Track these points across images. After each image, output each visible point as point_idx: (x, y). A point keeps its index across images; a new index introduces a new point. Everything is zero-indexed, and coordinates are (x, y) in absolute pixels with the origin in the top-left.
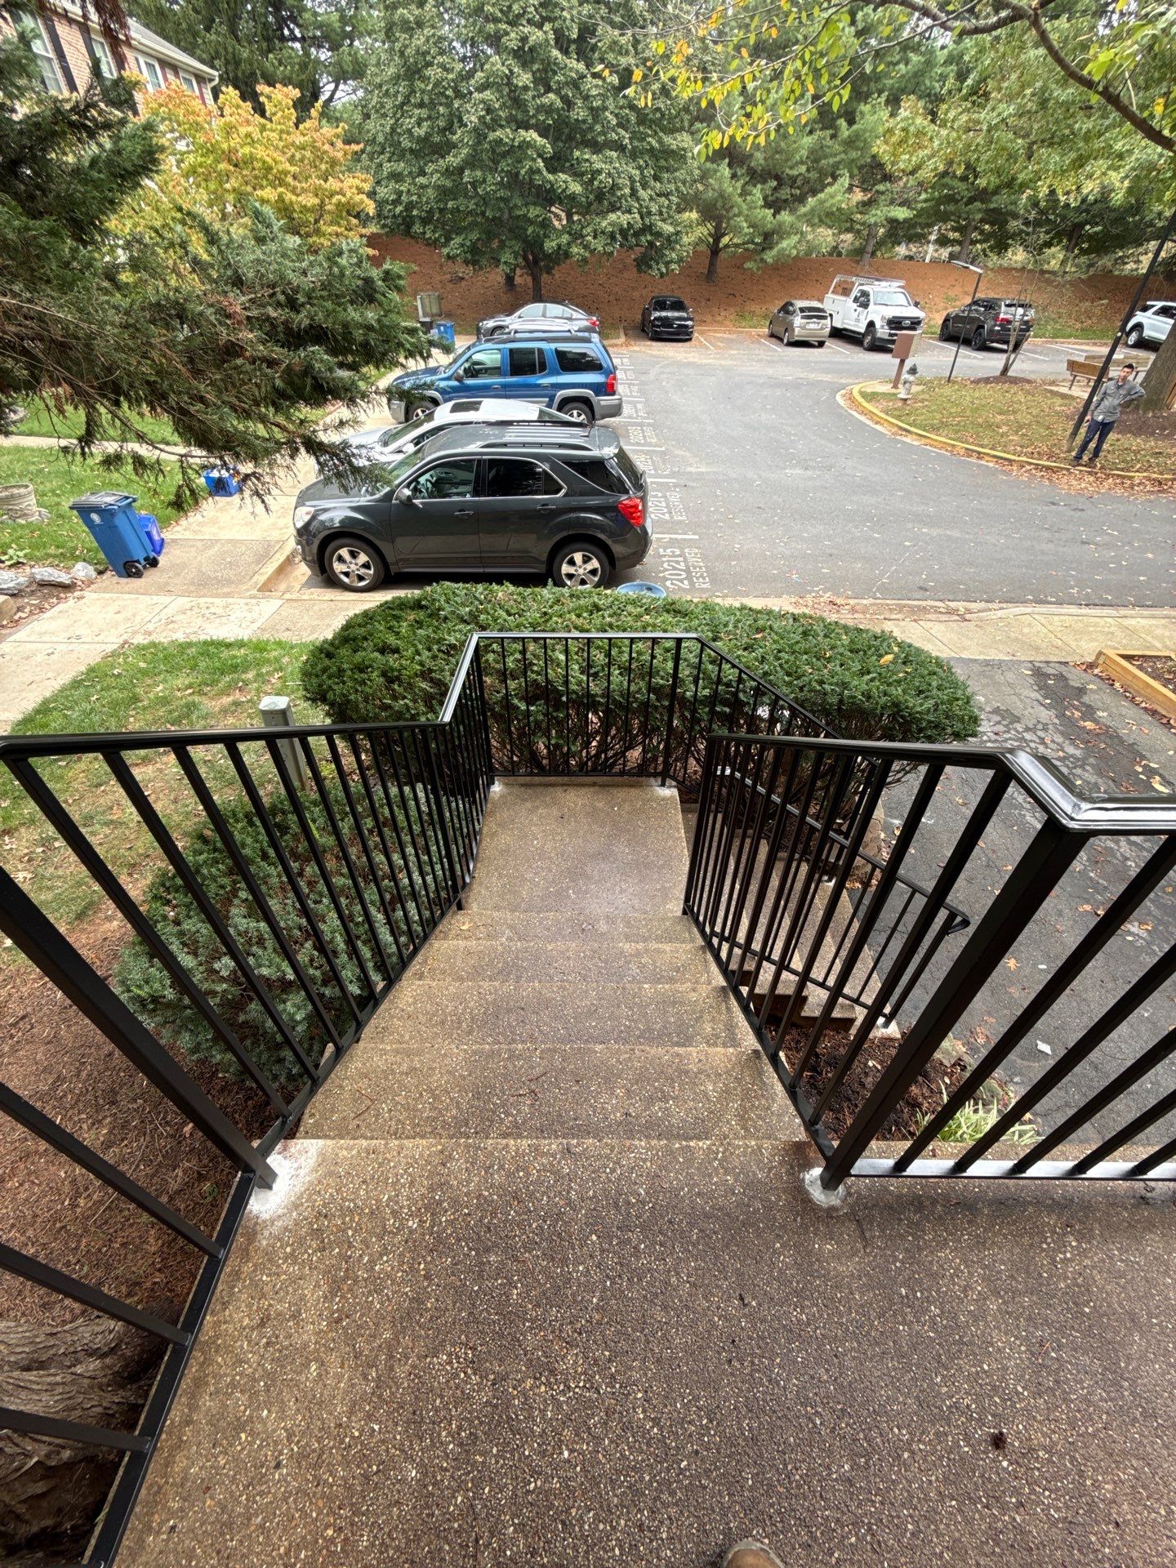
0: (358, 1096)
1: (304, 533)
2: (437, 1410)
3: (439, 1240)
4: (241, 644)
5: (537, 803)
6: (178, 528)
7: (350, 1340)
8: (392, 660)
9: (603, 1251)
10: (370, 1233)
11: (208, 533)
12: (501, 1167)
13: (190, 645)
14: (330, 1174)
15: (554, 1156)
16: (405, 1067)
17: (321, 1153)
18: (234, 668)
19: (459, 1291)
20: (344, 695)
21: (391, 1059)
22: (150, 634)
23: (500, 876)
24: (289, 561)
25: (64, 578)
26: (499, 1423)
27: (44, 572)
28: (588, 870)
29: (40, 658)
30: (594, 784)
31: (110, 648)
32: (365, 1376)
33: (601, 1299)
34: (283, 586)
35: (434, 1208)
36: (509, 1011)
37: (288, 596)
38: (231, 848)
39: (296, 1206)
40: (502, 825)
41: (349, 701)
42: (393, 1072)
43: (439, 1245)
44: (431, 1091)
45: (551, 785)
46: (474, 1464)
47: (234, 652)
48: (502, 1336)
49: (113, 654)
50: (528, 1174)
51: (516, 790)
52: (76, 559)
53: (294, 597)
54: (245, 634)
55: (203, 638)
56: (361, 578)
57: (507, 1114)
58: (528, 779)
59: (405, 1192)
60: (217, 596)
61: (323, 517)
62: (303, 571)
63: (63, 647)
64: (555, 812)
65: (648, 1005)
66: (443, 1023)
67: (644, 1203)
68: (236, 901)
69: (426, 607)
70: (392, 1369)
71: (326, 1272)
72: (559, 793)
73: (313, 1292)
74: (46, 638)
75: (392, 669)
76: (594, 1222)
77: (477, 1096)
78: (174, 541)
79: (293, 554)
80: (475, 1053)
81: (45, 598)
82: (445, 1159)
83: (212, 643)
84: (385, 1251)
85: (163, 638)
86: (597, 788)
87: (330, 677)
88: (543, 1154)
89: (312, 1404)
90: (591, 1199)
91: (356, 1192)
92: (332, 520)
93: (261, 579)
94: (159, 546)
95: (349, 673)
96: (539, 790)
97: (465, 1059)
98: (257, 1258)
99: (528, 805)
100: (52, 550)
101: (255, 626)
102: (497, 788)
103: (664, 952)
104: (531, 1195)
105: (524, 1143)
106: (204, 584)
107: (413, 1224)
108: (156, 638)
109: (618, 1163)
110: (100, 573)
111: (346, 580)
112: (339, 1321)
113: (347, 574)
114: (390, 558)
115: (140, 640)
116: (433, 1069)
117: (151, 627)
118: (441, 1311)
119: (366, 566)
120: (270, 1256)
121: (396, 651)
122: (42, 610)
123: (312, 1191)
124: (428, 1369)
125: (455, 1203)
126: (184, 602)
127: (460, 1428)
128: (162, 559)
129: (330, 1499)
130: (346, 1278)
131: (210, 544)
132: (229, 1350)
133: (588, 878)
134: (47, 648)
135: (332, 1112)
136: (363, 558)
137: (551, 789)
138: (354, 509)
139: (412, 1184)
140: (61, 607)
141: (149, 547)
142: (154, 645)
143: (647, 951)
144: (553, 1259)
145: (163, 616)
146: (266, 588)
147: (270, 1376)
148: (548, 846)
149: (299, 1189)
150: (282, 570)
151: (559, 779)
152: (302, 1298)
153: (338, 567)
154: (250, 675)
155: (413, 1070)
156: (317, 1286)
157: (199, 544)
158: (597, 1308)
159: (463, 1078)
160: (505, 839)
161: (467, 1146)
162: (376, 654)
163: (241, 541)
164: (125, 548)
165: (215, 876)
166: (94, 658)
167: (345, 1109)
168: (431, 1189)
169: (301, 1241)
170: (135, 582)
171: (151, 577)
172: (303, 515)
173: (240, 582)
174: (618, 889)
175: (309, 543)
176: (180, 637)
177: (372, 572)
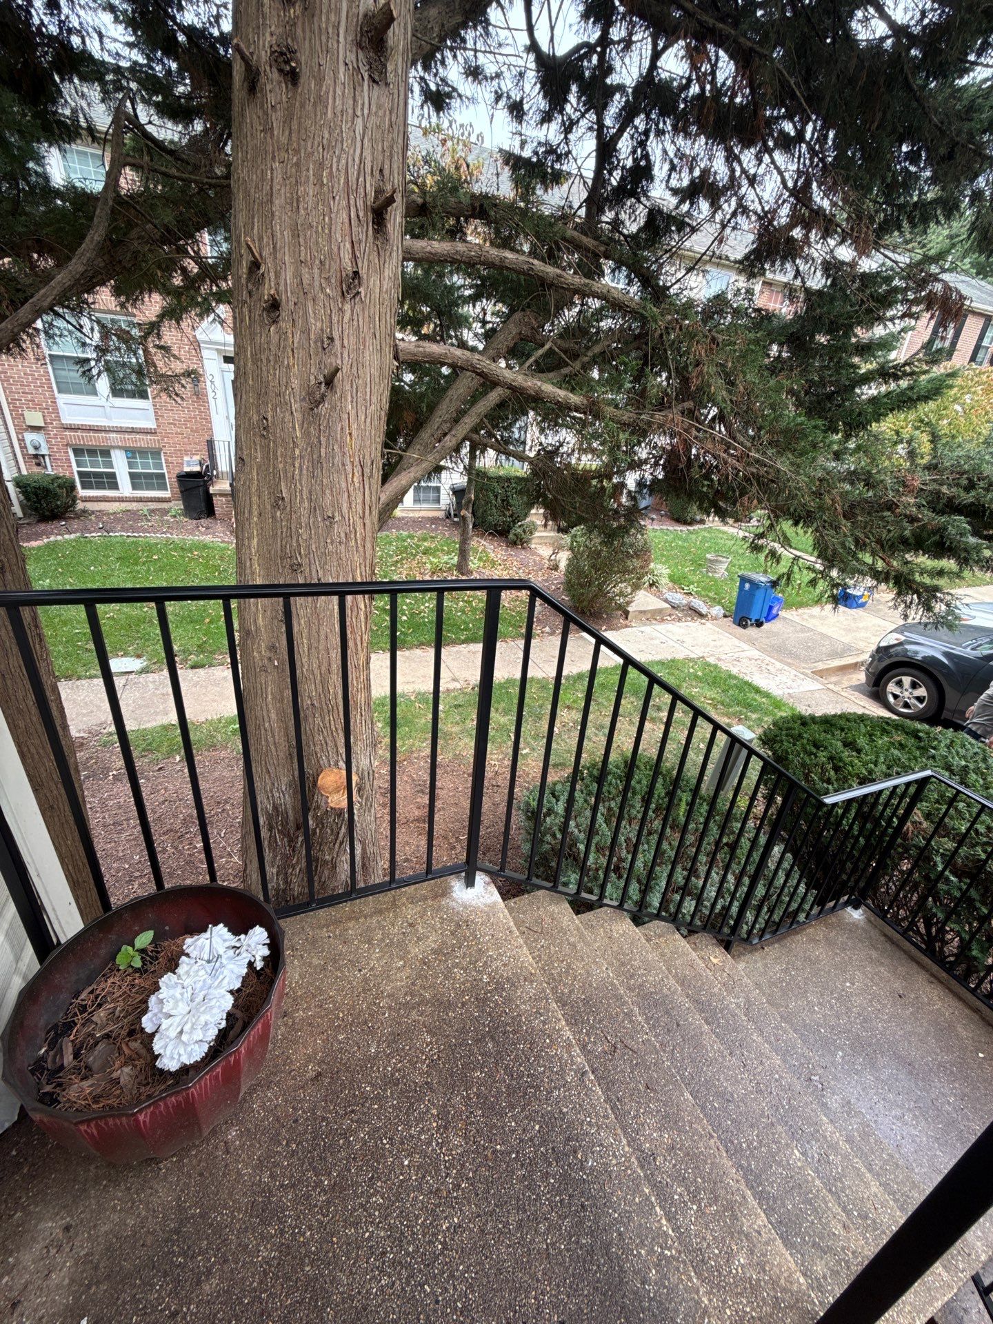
0: (539, 921)
1: (882, 651)
2: (403, 1049)
3: (485, 1000)
4: (767, 695)
5: (886, 962)
6: (794, 613)
7: (419, 976)
8: (846, 754)
9: (531, 1139)
10: (471, 955)
11: (810, 623)
12: (544, 1023)
13: (735, 678)
14: (488, 915)
15: (573, 1063)
16: (572, 940)
17: (495, 903)
18: (748, 706)
19: (463, 1031)
20: (787, 752)
21: (572, 928)
22: (719, 659)
23: (786, 971)
24: (855, 666)
25: (704, 610)
26: (408, 1098)
27: (698, 603)
28: (881, 1061)
29: (657, 642)
30: (976, 1011)
31: (693, 656)
32: (406, 995)
33: (502, 1153)
34: (833, 679)
35: (499, 988)
36: (667, 1013)
37: (831, 686)
38: (629, 776)
39: (465, 907)
40: (830, 943)
41: (787, 759)
42: (565, 934)
43: (482, 1002)
44: (569, 966)
45: (918, 963)
46: (385, 1090)
47: (757, 697)
48: (452, 1076)
49: (691, 660)
50: (550, 1046)
51: (874, 934)
52: (719, 603)
53: (835, 689)
54: (776, 692)
55: (747, 678)
56: (906, 705)
57: (588, 1034)
58: (897, 936)
59: (499, 963)
60: (781, 661)
61: (908, 647)
62: (861, 677)
63: (672, 643)
64: (898, 985)
65: (779, 1164)
66: (623, 964)
67: (582, 1169)
68: (607, 804)
69: (919, 739)
70: (413, 1008)
71: (443, 943)
72: (921, 978)
73: (432, 942)
74: (668, 635)
75: (841, 760)
76: (549, 1122)
77: (586, 1002)
78: (784, 618)
79: (862, 664)
80: (612, 984)
81: (686, 616)
82: (529, 979)
83: (750, 685)
84: (465, 969)
85: (724, 666)
86: (976, 1017)
87: (787, 735)
88: (569, 1052)
89: (386, 974)
90: (561, 1112)
91: (486, 934)
92: (916, 653)
93: (821, 666)
94: (770, 617)
95: (805, 741)
96: (899, 954)
97: (603, 979)
98: (436, 904)
99: (874, 954)
100: (711, 594)
101: (787, 691)
102: (856, 915)
103: (868, 1187)
104: (538, 1057)
105: (568, 1033)
106: (780, 651)
107: (486, 979)
108: (720, 664)
109: (599, 1127)
110: (725, 616)
111: (891, 699)
112: (425, 963)
113: (896, 696)
114: (948, 704)
115: (712, 660)
116: (583, 960)
117: (724, 657)
118: (449, 1023)
119: (920, 699)
120: (439, 909)
121: (859, 751)
122: (679, 620)
123: (475, 911)
124: (420, 1033)
125: (509, 1000)
126: (756, 654)
127: (399, 1070)
128: (766, 626)
129: (353, 1007)
130: (445, 955)
131: (805, 629)
132: (396, 916)
133: (873, 1066)
134: (664, 639)
135: (523, 913)
136: (922, 692)
137: (915, 966)
138: (946, 654)
139: (505, 965)
140: (690, 624)
141: (765, 614)
142: (716, 666)
143: (845, 1157)
144: (509, 1095)
145: (736, 655)
146: (820, 674)
147: (391, 944)
148: (857, 1000)
149: (474, 903)
150: (843, 669)
151: (935, 968)
152: (428, 937)
153: (892, 688)
154: (754, 716)
155: (573, 946)
156: (435, 942)
157: (799, 627)
158: (495, 1152)
159: (591, 986)
160: (820, 952)
161: (544, 990)
162: (839, 744)
163: (829, 638)
164: (749, 610)
165: (614, 784)
166: (680, 656)
167: (528, 919)
168: (508, 979)
169: (451, 920)
170: (739, 630)
171: (752, 631)
172: (892, 639)
173: (805, 661)
174: (898, 1112)
175: (880, 660)
176: (734, 671)
177: (921, 706)
